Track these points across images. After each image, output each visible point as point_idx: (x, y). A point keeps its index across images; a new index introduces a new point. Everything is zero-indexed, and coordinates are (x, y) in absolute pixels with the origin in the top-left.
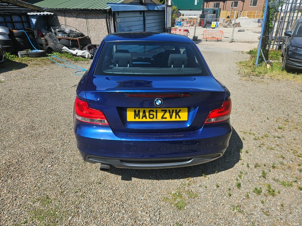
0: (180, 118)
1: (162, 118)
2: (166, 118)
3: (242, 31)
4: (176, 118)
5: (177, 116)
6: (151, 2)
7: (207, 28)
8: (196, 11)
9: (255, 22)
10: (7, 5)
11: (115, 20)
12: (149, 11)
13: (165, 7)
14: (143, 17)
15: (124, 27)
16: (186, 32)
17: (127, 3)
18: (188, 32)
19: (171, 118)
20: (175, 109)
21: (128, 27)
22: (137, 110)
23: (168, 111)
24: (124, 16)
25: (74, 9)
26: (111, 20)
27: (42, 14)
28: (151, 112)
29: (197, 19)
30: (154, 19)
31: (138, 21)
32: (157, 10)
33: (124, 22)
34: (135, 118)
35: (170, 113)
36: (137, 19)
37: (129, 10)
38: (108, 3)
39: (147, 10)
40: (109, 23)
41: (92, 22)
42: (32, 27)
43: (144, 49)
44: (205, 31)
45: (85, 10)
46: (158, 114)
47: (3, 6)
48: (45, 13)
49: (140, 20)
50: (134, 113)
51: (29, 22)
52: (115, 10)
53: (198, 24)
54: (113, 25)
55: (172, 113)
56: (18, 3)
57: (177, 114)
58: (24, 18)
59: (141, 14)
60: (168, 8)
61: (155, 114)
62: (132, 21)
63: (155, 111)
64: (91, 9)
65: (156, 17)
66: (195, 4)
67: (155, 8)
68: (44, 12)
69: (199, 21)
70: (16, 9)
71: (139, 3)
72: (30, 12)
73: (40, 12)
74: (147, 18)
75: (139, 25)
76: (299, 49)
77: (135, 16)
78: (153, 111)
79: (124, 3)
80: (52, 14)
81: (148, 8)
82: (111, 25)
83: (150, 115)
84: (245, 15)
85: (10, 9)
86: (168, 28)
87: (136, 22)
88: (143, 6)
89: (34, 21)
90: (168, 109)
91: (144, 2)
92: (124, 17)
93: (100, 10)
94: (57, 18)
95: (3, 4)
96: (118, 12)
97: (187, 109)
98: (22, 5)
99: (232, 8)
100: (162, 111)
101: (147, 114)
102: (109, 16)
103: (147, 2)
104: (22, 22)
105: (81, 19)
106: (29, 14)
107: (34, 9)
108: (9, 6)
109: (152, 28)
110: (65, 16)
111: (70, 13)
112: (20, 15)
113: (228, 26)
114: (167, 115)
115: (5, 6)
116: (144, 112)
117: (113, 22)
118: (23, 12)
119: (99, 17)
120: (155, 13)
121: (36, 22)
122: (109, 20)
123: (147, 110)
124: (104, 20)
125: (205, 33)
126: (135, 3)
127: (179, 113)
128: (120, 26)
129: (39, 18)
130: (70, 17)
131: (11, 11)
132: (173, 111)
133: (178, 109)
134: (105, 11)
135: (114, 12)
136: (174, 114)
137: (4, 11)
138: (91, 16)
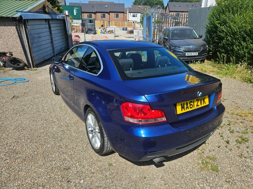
1: (197, 106)
2: (199, 105)
3: (117, 36)
5: (204, 102)
6: (52, 12)
7: (89, 34)
8: (76, 20)
9: (121, 29)
12: (53, 19)
13: (65, 17)
14: (48, 25)
15: (34, 34)
16: (77, 37)
17: (33, 11)
18: (79, 38)
21: (38, 34)
22: (183, 103)
28: (191, 103)
29: (79, 27)
30: (56, 27)
31: (45, 28)
32: (59, 18)
33: (33, 29)
34: (182, 110)
36: (43, 26)
39: (51, 19)
43: (53, 54)
44: (93, 37)
49: (46, 27)
50: (181, 106)
53: (80, 31)
54: (24, 32)
59: (46, 22)
60: (67, 17)
61: (193, 104)
64: (6, 17)
65: (58, 25)
66: (75, 15)
67: (56, 17)
69: (81, 29)
74: (52, 26)
75: (46, 32)
76: (177, 48)
78: (192, 102)
79: (31, 11)
81: (52, 17)
84: (113, 25)
86: (70, 34)
91: (47, 11)
92: (32, 25)
99: (102, 19)
100: (197, 100)
101: (189, 105)
113: (105, 33)
116: (187, 104)
120: (56, 22)
123: (188, 102)
125: (93, 38)
126: (40, 12)
132: (202, 98)
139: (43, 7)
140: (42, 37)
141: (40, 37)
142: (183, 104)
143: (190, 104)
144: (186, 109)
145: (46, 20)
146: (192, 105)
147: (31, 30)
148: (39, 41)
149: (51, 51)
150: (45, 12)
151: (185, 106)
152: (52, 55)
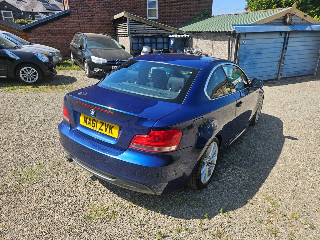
0: (112, 134)
2: (102, 130)
4: (109, 133)
10: (156, 30)
11: (239, 42)
17: (262, 23)
19: (106, 131)
20: (109, 124)
21: (257, 50)
23: (104, 124)
24: (254, 38)
25: (205, 32)
26: (235, 42)
27: (179, 37)
31: (273, 43)
35: (106, 126)
37: (261, 31)
38: (233, 25)
40: (232, 45)
41: (218, 43)
42: (170, 47)
45: (213, 32)
46: (98, 124)
47: (152, 30)
48: (185, 36)
51: (169, 42)
52: (240, 32)
55: (107, 127)
56: (164, 28)
57: (111, 129)
58: (166, 40)
61: (96, 123)
62: (265, 43)
63: (96, 121)
68: (183, 35)
70: (162, 32)
71: (282, 23)
72: (172, 35)
73: (180, 35)
77: (270, 38)
80: (188, 36)
82: (233, 47)
83: (93, 123)
85: (157, 32)
87: (271, 44)
88: (285, 26)
89: (172, 42)
90: (105, 122)
93: (226, 32)
94: (192, 40)
95: (153, 28)
96: (245, 34)
97: (118, 127)
98: (167, 29)
100: (101, 122)
101: (91, 122)
102: (233, 37)
103: (296, 21)
104: (164, 43)
105: (209, 41)
106: (170, 36)
107: (175, 32)
108: (157, 30)
109: (297, 52)
110: (198, 38)
111: (202, 35)
112: (163, 37)
114: (103, 128)
115: (154, 30)
116: (90, 120)
117: (235, 43)
118: (166, 35)
119: (224, 39)
121: (174, 43)
122: (232, 42)
124: (227, 42)
127: (112, 129)
128: (245, 48)
129: (176, 40)
130: (201, 39)
131: (157, 34)
132: (108, 125)
133: (112, 125)
134: (229, 33)
135: (239, 34)
136: (108, 129)
137: (152, 34)
138: (217, 38)
139: (285, 16)
140: (263, 53)
141: (260, 53)
142: (86, 117)
143: (93, 121)
144: (88, 125)
145: (281, 33)
146: (94, 124)
147: (248, 44)
148: (256, 58)
149: (275, 72)
150: (285, 23)
151: (88, 120)
152: (275, 77)
